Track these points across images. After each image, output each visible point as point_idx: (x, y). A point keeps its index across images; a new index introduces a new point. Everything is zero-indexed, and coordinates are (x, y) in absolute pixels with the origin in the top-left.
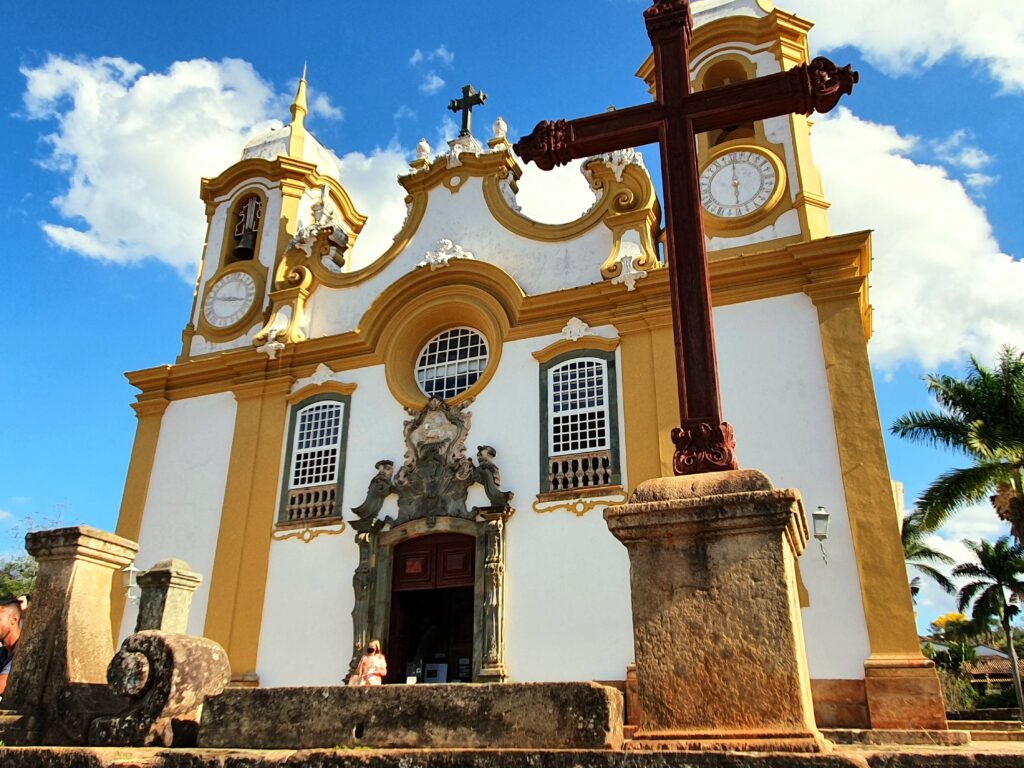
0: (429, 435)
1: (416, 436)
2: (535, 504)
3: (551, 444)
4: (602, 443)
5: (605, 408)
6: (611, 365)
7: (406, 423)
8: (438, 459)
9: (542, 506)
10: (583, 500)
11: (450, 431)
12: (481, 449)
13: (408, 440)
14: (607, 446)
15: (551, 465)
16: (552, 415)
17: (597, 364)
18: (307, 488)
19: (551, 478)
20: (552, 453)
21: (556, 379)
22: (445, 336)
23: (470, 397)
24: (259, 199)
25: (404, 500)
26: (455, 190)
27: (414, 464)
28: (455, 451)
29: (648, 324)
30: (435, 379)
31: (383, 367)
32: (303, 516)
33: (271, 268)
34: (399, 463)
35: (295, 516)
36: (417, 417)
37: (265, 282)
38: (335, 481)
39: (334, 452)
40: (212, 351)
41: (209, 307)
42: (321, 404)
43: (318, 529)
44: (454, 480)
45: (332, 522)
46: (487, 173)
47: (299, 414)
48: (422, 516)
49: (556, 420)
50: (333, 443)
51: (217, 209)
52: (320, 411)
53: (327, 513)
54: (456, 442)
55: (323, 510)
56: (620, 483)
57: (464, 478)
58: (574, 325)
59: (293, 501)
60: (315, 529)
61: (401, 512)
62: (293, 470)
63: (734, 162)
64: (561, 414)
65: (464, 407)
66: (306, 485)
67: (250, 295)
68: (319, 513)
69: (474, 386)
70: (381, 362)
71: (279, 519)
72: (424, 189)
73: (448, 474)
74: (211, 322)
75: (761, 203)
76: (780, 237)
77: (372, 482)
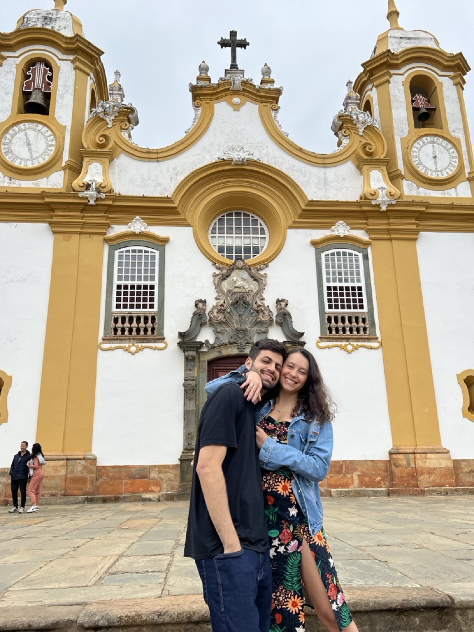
0: (237, 285)
1: (225, 285)
2: (318, 342)
3: (326, 304)
4: (362, 307)
5: (362, 284)
6: (366, 257)
7: (215, 275)
8: (246, 304)
9: (323, 344)
10: (352, 343)
11: (253, 286)
12: (279, 302)
13: (218, 287)
14: (365, 310)
15: (327, 318)
16: (325, 284)
17: (355, 255)
18: (129, 313)
19: (328, 326)
20: (327, 310)
21: (327, 260)
22: (231, 215)
23: (265, 263)
24: (48, 65)
25: (219, 330)
26: (236, 107)
27: (225, 305)
28: (257, 299)
29: (389, 235)
30: (225, 245)
31: (190, 229)
32: (127, 333)
33: (69, 128)
34: (211, 303)
35: (119, 333)
36: (224, 271)
37: (64, 138)
38: (156, 309)
39: (152, 287)
40: (11, 186)
41: (7, 146)
42: (137, 248)
43: (144, 345)
44: (259, 320)
45: (155, 340)
46: (262, 102)
47: (117, 253)
48: (235, 343)
49: (329, 288)
50: (151, 280)
51: (4, 62)
52: (137, 254)
53: (149, 332)
54: (257, 293)
55: (146, 330)
56: (375, 334)
57: (266, 319)
58: (341, 226)
59: (116, 320)
60: (140, 345)
61: (217, 338)
62: (115, 296)
63: (433, 142)
64: (332, 284)
65: (261, 269)
66: (128, 310)
67: (51, 146)
68: (142, 332)
69: (258, 255)
70: (188, 225)
71: (104, 334)
72: (211, 100)
73: (254, 315)
74: (10, 160)
75: (450, 173)
76: (459, 196)
77: (194, 314)
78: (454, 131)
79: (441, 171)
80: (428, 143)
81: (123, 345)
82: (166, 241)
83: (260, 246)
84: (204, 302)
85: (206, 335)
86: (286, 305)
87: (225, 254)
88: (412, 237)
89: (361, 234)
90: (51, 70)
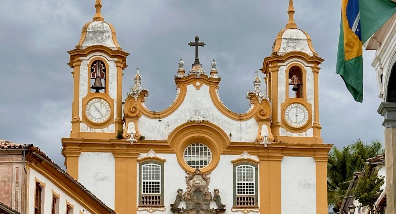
0: (196, 183)
1: (191, 182)
2: (232, 209)
3: (237, 191)
4: (253, 193)
5: (254, 182)
6: (256, 169)
7: (186, 178)
8: (200, 191)
9: (234, 210)
10: (247, 210)
11: (204, 183)
12: (215, 190)
13: (188, 183)
15: (236, 198)
16: (237, 182)
17: (252, 168)
18: (149, 195)
19: (237, 202)
20: (237, 194)
21: (238, 170)
22: (194, 145)
23: (210, 172)
24: (102, 63)
25: (188, 203)
26: (198, 88)
27: (191, 192)
28: (206, 189)
29: (268, 158)
30: (191, 161)
31: (175, 155)
32: (148, 204)
33: (116, 100)
34: (185, 190)
35: (145, 203)
36: (191, 176)
37: (114, 106)
38: (160, 193)
39: (159, 183)
40: (92, 132)
41: (88, 112)
42: (151, 164)
43: (156, 209)
44: (206, 199)
45: (160, 207)
46: (211, 85)
47: (143, 166)
48: (195, 209)
49: (238, 184)
50: (158, 180)
51: (82, 63)
52: (151, 167)
53: (158, 204)
54: (205, 186)
55: (156, 202)
56: (258, 206)
57: (209, 198)
58: (246, 154)
59: (143, 198)
60: (154, 209)
61: (187, 207)
62: (142, 187)
63: (297, 107)
64: (240, 182)
65: (207, 175)
66: (149, 193)
67: (108, 111)
68: (155, 203)
69: (207, 166)
70: (175, 153)
71: (139, 204)
72: (185, 84)
73: (204, 196)
74: (90, 119)
75: (304, 124)
76: (307, 136)
77: (177, 196)
78: (309, 100)
79: (299, 123)
80: (294, 108)
81: (147, 209)
82: (164, 161)
83: (208, 161)
84: (182, 190)
85: (182, 205)
86: (218, 192)
87: (191, 165)
88: (279, 159)
89: (255, 158)
90: (104, 66)
